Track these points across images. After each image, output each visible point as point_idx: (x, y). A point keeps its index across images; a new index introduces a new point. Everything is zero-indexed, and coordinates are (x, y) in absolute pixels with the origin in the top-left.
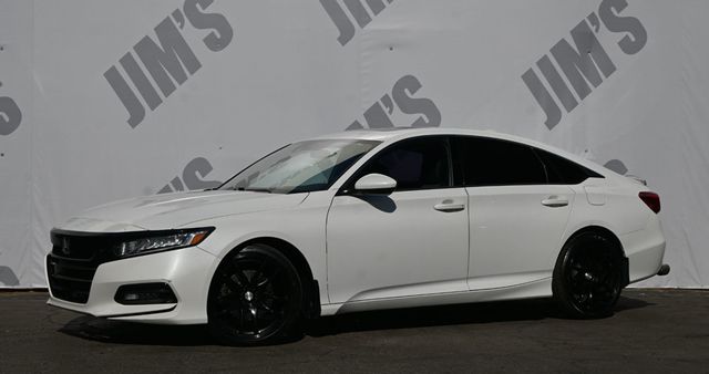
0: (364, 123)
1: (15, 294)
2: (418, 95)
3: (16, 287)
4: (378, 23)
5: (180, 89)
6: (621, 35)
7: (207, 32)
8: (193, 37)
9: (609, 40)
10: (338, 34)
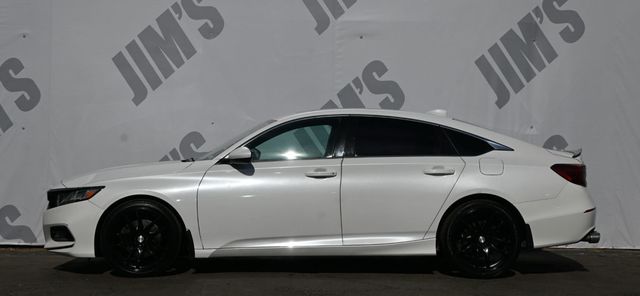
0: (337, 102)
1: (32, 250)
2: (385, 78)
3: (34, 244)
4: (351, 15)
5: (178, 72)
6: (562, 26)
7: (201, 22)
8: (190, 26)
9: (551, 30)
10: (315, 24)
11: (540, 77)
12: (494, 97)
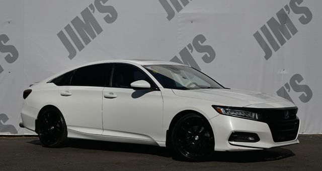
0: (179, 57)
1: (15, 138)
2: (204, 44)
3: (16, 135)
4: (186, 10)
5: (93, 41)
6: (300, 15)
7: (105, 14)
8: (99, 17)
9: (294, 18)
10: (167, 15)
11: (288, 43)
12: (264, 54)
